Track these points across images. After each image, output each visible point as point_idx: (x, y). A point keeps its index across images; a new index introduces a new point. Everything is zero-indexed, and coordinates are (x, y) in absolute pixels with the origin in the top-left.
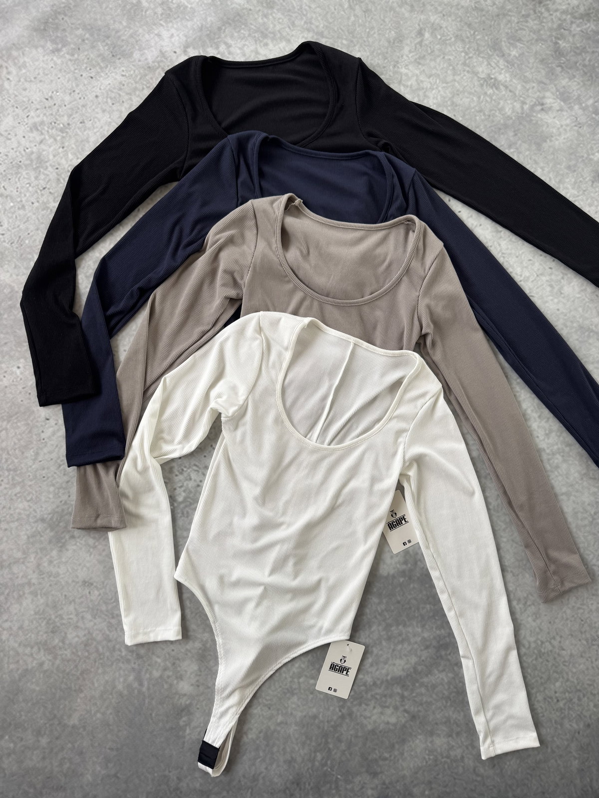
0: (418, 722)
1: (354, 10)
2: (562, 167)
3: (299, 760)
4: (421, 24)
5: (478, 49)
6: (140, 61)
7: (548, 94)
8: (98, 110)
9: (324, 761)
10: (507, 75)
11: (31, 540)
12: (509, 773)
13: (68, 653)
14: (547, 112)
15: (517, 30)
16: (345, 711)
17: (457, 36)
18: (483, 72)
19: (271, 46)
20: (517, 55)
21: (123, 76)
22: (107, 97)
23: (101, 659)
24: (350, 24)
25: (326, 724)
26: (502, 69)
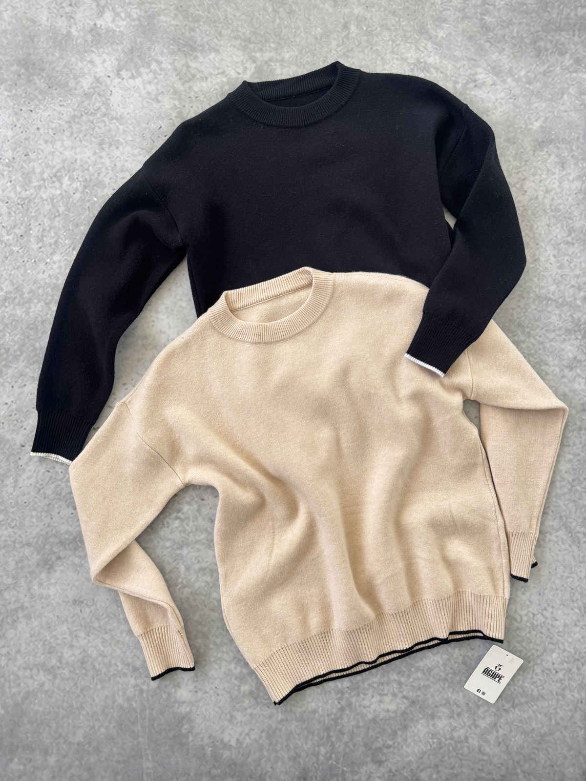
0: (418, 707)
1: (278, 12)
2: (502, 140)
3: (303, 755)
4: (345, 17)
5: (405, 35)
6: (76, 89)
7: (479, 70)
8: (41, 142)
9: (328, 755)
10: (437, 57)
11: (20, 565)
12: (515, 749)
13: (66, 672)
14: (480, 88)
15: (442, 12)
16: (343, 703)
17: (382, 25)
18: (412, 57)
19: (201, 59)
20: (444, 36)
21: (61, 106)
22: (48, 129)
23: (98, 675)
24: (276, 27)
25: (327, 718)
26: (431, 52)
